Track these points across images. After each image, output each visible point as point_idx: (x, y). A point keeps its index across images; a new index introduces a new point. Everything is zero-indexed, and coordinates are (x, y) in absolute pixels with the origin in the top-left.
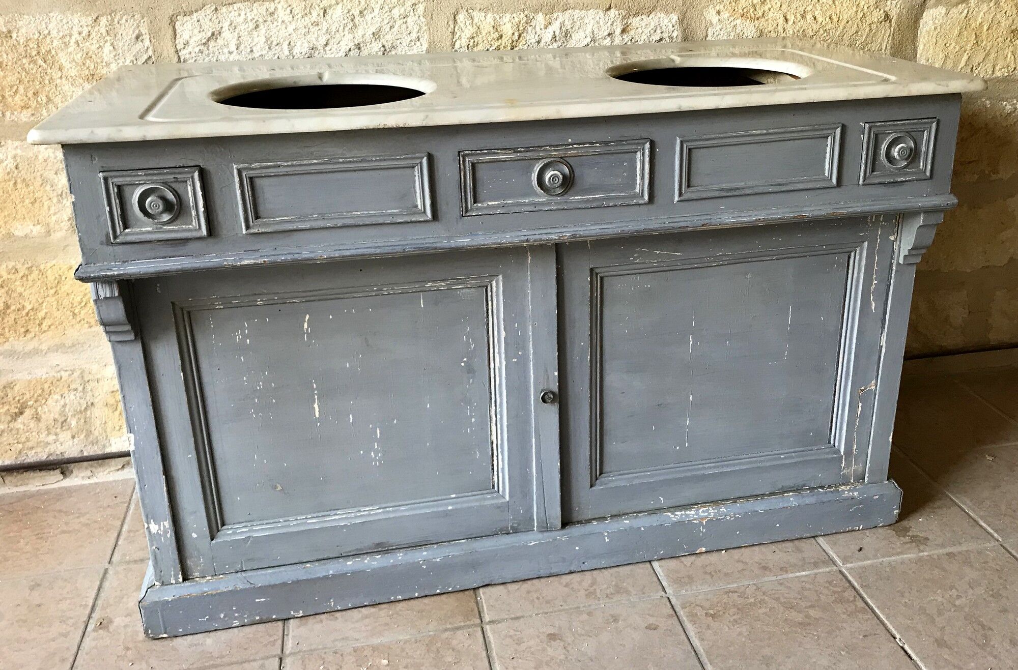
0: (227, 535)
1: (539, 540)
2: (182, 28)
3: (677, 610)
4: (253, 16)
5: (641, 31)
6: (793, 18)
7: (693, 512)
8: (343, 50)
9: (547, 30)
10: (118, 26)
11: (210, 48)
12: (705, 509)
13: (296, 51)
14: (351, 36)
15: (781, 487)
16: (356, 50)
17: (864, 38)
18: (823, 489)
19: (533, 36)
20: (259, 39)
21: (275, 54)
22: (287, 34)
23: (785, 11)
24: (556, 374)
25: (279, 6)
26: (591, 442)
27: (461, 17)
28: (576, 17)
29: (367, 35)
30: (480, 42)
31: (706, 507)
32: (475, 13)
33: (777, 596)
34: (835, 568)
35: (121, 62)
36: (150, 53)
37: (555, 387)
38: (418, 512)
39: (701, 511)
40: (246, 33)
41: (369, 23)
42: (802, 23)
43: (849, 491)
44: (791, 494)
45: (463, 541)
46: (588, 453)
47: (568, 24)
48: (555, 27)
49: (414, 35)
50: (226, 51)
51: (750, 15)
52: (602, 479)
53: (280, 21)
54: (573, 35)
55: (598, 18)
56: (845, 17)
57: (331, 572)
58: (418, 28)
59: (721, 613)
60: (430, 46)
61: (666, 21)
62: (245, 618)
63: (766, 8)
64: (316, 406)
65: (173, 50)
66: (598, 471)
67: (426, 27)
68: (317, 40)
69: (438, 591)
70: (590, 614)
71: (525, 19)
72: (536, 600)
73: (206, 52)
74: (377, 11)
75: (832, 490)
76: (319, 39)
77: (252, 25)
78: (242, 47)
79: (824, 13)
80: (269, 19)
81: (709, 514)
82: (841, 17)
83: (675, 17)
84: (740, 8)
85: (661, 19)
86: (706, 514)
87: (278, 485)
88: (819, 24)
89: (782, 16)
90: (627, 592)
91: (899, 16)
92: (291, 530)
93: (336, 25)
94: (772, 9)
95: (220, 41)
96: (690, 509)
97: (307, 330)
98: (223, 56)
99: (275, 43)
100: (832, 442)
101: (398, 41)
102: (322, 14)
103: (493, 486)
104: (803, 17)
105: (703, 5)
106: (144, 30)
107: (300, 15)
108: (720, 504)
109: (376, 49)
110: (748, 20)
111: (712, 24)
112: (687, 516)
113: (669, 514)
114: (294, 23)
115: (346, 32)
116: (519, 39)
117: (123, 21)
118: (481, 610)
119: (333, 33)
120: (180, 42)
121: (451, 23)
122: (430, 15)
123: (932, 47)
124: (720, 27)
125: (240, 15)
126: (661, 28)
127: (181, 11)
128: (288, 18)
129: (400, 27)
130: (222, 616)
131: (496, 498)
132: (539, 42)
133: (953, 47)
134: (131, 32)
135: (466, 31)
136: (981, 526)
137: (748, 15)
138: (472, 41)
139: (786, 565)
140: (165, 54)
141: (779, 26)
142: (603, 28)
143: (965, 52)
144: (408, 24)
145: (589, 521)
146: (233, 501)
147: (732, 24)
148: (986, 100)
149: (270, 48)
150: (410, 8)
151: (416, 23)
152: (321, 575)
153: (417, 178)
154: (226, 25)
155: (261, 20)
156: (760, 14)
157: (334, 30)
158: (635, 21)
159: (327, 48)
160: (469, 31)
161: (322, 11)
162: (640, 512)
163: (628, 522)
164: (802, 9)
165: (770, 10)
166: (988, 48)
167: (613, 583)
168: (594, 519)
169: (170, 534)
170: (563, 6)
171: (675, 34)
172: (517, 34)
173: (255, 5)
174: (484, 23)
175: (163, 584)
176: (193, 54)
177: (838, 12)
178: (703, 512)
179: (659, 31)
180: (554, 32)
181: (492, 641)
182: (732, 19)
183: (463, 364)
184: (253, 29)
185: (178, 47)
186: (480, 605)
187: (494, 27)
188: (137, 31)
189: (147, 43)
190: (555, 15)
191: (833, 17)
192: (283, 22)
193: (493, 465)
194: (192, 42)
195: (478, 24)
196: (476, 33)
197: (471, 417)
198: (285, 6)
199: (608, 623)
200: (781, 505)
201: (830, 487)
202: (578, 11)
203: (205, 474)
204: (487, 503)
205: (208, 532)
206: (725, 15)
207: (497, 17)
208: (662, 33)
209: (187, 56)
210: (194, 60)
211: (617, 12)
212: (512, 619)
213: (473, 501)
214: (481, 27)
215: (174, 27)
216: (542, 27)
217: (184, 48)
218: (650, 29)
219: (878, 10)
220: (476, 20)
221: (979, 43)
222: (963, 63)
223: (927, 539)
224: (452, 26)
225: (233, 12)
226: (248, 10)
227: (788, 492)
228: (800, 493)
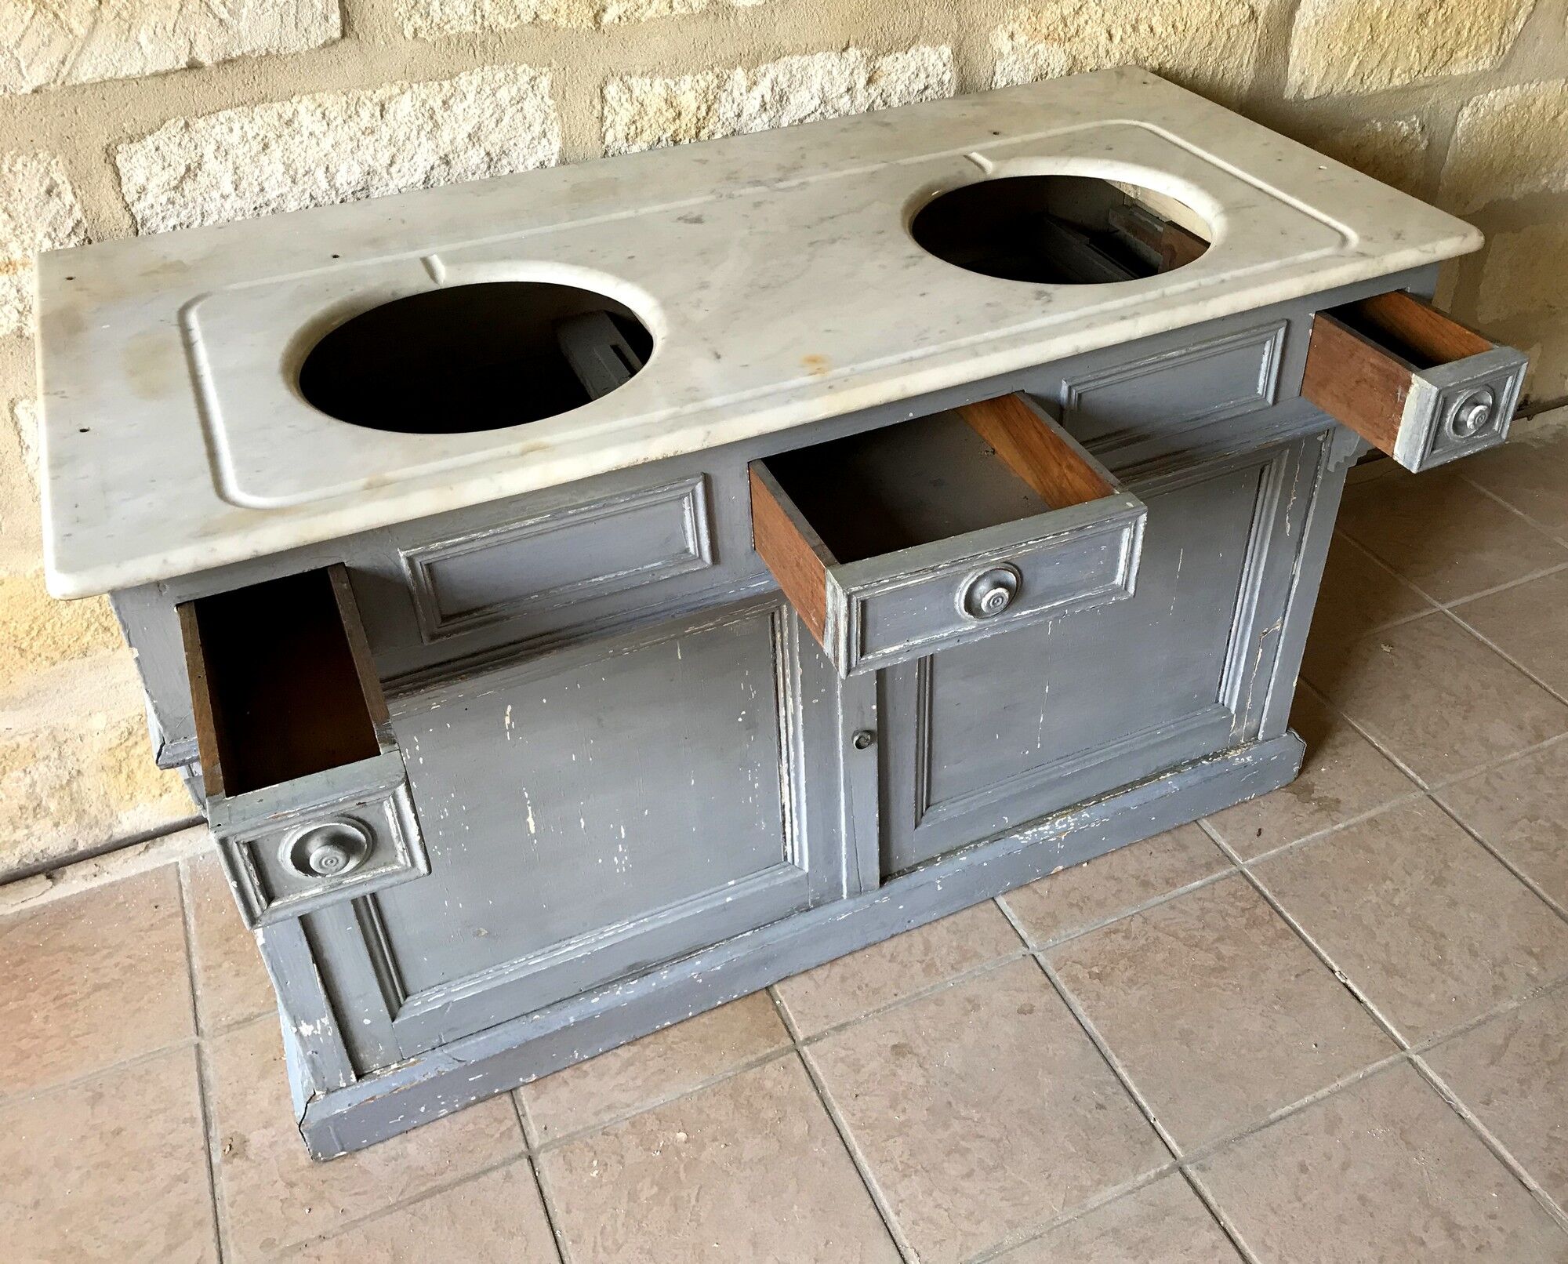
0: (414, 1008)
1: (852, 910)
2: (128, 166)
3: (1050, 974)
4: (256, 130)
5: (895, 78)
6: (1120, 32)
7: (1047, 827)
8: (421, 170)
9: (752, 94)
10: (11, 176)
11: (186, 192)
12: (1062, 819)
13: (340, 180)
14: (431, 145)
15: (1155, 768)
16: (443, 166)
17: (1219, 51)
18: (1208, 760)
19: (728, 107)
20: (273, 167)
21: (304, 191)
22: (322, 154)
23: (1110, 23)
24: (874, 707)
25: (301, 108)
26: (917, 775)
27: (612, 90)
28: (795, 67)
29: (459, 140)
30: (646, 127)
31: (1062, 816)
32: (634, 80)
33: (1172, 929)
34: (1234, 868)
35: (26, 238)
36: (78, 214)
37: (872, 723)
38: (685, 915)
39: (1057, 823)
40: (248, 160)
41: (461, 118)
42: (1134, 40)
43: (1240, 757)
44: (1168, 775)
45: (748, 934)
46: (913, 789)
47: (783, 81)
48: (764, 87)
49: (537, 129)
50: (216, 194)
51: (1059, 35)
52: (929, 814)
53: (306, 134)
54: (791, 97)
55: (829, 66)
56: (1194, 23)
57: (572, 1020)
58: (543, 115)
59: (1108, 969)
60: (565, 143)
61: (933, 58)
62: (456, 1103)
63: (1082, 21)
64: (530, 820)
65: (120, 205)
66: (924, 804)
67: (556, 114)
68: (374, 158)
69: (719, 1003)
70: (939, 1002)
71: (716, 81)
72: (858, 992)
73: (179, 201)
74: (471, 97)
75: (1219, 759)
76: (379, 156)
77: (256, 147)
78: (244, 184)
79: (1165, 19)
80: (286, 131)
81: (1069, 826)
82: (1189, 22)
83: (946, 51)
84: (1043, 25)
85: (926, 55)
86: (1065, 826)
87: (481, 929)
88: (1157, 36)
89: (1104, 31)
90: (976, 955)
91: (1269, 11)
92: (506, 980)
93: (405, 129)
94: (1090, 22)
95: (202, 178)
96: (1043, 823)
97: (510, 725)
98: (212, 206)
99: (301, 171)
100: (1220, 701)
101: (512, 143)
102: (378, 114)
103: (786, 858)
104: (1135, 29)
105: (988, 26)
106: (60, 177)
107: (340, 121)
108: (1081, 808)
109: (476, 160)
110: (1055, 44)
111: (1001, 54)
112: (1041, 833)
113: (1017, 836)
114: (331, 134)
115: (423, 139)
116: (707, 114)
117: (19, 166)
118: (788, 1023)
119: (400, 143)
120: (129, 189)
121: (596, 101)
122: (559, 93)
123: (1310, 52)
124: (1014, 58)
125: (231, 130)
126: (926, 69)
127: (124, 136)
128: (319, 128)
129: (513, 118)
130: (423, 1109)
131: (791, 872)
132: (739, 116)
133: (1339, 49)
134: (37, 184)
135: (622, 112)
136: (1398, 768)
137: (1056, 35)
138: (633, 128)
139: (1171, 875)
140: (105, 213)
141: (1100, 48)
142: (839, 80)
143: (1355, 54)
144: (525, 111)
145: (913, 869)
146: (416, 964)
147: (1032, 52)
148: (1377, 121)
149: (294, 182)
150: (527, 86)
151: (538, 109)
152: (558, 1027)
153: (687, 513)
154: (209, 150)
155: (271, 135)
156: (1073, 31)
157: (402, 137)
158: (885, 63)
159: (393, 170)
160: (626, 113)
161: (378, 109)
162: (979, 841)
163: (965, 858)
164: (1133, 17)
165: (1086, 22)
166: (1386, 46)
167: (954, 944)
168: (919, 864)
169: (333, 1031)
170: (775, 51)
171: (946, 78)
172: (704, 108)
173: (256, 109)
174: (650, 96)
175: (328, 1092)
176: (158, 209)
177: (1184, 16)
178: (1060, 824)
179: (922, 75)
180: (763, 96)
181: (820, 1073)
182: (1032, 43)
183: (740, 720)
184: (258, 153)
185: (128, 199)
186: (781, 1009)
187: (666, 100)
188: (47, 182)
189: (68, 198)
190: (763, 68)
191: (1177, 24)
192: (311, 134)
193: (784, 833)
194: (150, 187)
195: (640, 99)
196: (639, 113)
197: (754, 782)
198: (312, 107)
199: (967, 1013)
200: (1158, 794)
201: (1216, 755)
202: (798, 57)
203: (374, 943)
204: (780, 881)
205: (387, 1012)
206: (1021, 39)
207: (671, 83)
208: (927, 77)
209: (148, 212)
210: (160, 217)
211: (858, 53)
212: (835, 1029)
213: (757, 884)
214: (646, 102)
215: (114, 165)
216: (743, 90)
217: (139, 198)
218: (909, 73)
219: (1240, 5)
220: (637, 92)
221: (1375, 38)
222: (1350, 73)
223: (1338, 801)
224: (599, 107)
225: (218, 127)
226: (246, 121)
227: (1164, 773)
228: (1179, 772)
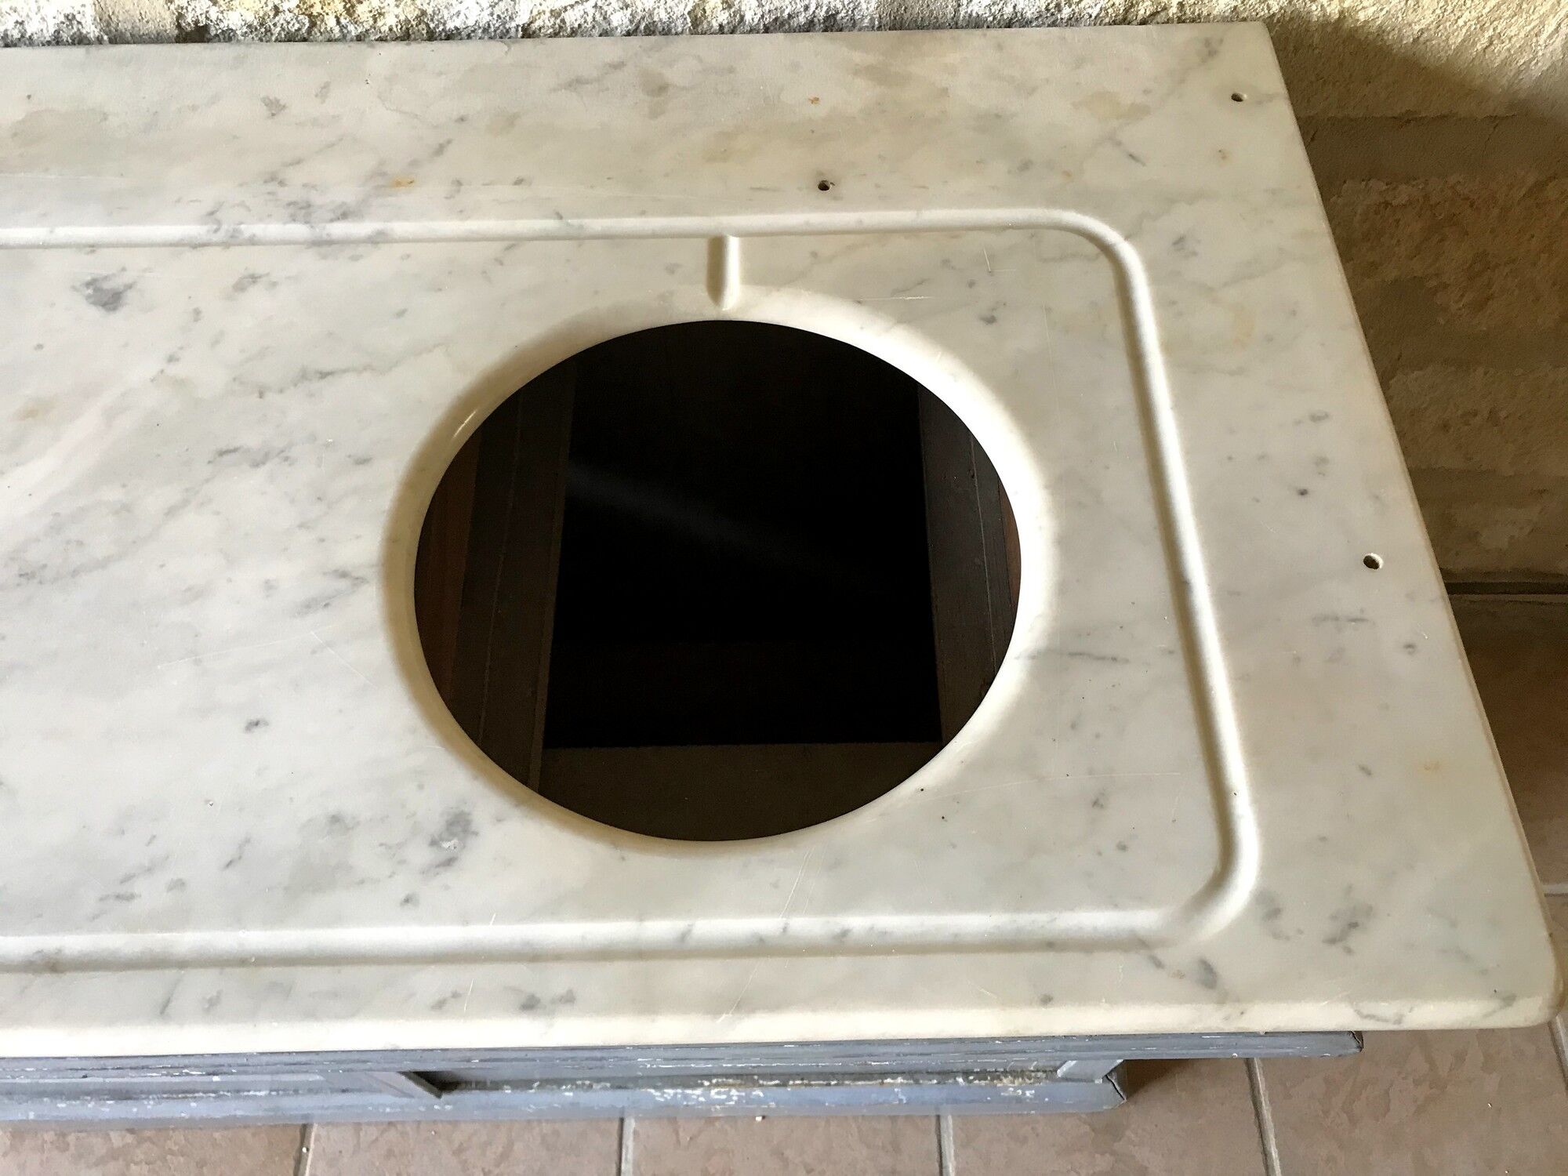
7: (698, 1091)
12: (723, 1090)
18: (966, 1079)
31: (726, 1084)
39: (714, 1091)
43: (1016, 1088)
44: (900, 1080)
75: (984, 1081)
81: (730, 1098)
86: (723, 1097)
96: (694, 1086)
108: (755, 1084)
112: (686, 1097)
113: (652, 1091)
145: (496, 1087)
163: (571, 1094)
168: (508, 1082)
178: (718, 1093)
200: (873, 1098)
201: (981, 1075)
227: (894, 1074)
228: (917, 1082)
